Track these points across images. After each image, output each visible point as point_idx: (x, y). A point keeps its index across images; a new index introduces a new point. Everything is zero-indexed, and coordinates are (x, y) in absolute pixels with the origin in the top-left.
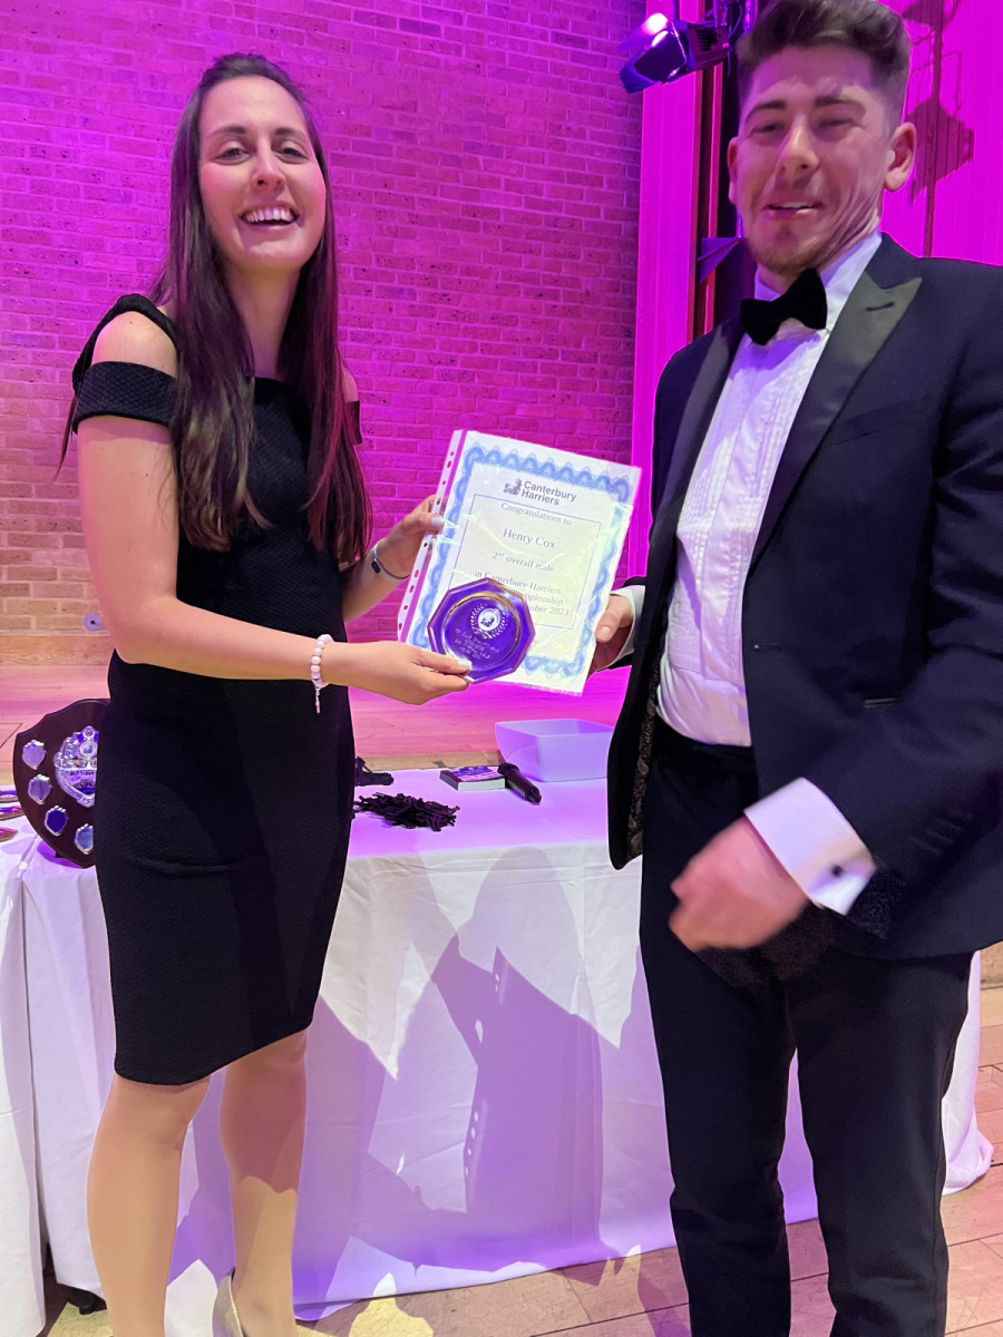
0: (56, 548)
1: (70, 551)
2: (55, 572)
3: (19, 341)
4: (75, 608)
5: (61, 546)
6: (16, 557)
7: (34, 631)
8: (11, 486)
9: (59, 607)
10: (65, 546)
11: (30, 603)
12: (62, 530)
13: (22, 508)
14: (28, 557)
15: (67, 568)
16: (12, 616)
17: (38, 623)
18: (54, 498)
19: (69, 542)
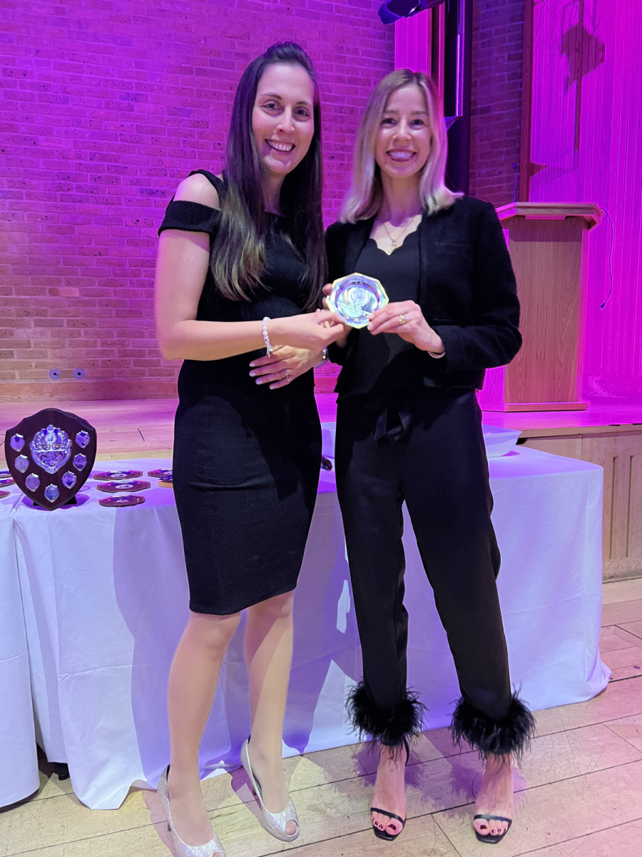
0: (29, 327)
1: (39, 329)
2: (29, 343)
4: (43, 365)
5: (32, 326)
6: (4, 334)
7: (18, 381)
9: (33, 365)
10: (35, 326)
11: (15, 362)
12: (33, 316)
13: (7, 302)
14: (12, 334)
15: (37, 340)
16: (3, 371)
17: (20, 376)
18: (27, 295)
19: (38, 324)
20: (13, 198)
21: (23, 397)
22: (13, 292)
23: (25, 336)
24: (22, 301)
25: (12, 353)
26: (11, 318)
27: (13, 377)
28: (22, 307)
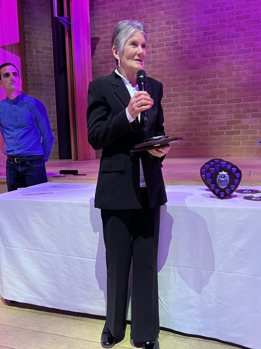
0: (249, 118)
1: (254, 119)
2: (248, 126)
3: (240, 52)
4: (254, 138)
5: (250, 118)
6: (236, 122)
7: (241, 146)
8: (236, 99)
9: (249, 138)
10: (252, 117)
11: (240, 136)
12: (252, 112)
13: (239, 106)
14: (240, 122)
15: (252, 124)
16: (235, 141)
17: (242, 143)
18: (249, 102)
19: (253, 116)
20: (246, 53)
21: (243, 154)
22: (242, 100)
23: (246, 123)
24: (246, 105)
25: (239, 132)
26: (240, 114)
27: (239, 144)
28: (246, 108)
